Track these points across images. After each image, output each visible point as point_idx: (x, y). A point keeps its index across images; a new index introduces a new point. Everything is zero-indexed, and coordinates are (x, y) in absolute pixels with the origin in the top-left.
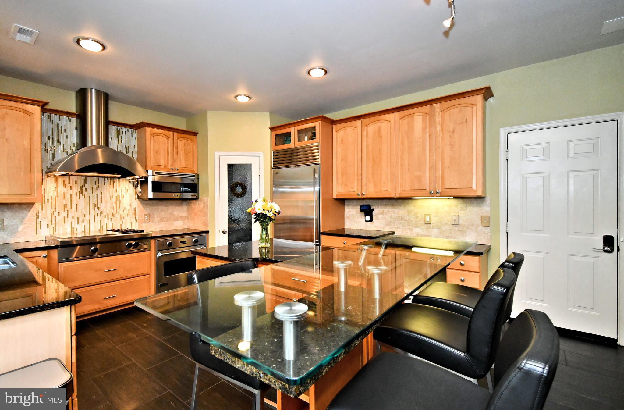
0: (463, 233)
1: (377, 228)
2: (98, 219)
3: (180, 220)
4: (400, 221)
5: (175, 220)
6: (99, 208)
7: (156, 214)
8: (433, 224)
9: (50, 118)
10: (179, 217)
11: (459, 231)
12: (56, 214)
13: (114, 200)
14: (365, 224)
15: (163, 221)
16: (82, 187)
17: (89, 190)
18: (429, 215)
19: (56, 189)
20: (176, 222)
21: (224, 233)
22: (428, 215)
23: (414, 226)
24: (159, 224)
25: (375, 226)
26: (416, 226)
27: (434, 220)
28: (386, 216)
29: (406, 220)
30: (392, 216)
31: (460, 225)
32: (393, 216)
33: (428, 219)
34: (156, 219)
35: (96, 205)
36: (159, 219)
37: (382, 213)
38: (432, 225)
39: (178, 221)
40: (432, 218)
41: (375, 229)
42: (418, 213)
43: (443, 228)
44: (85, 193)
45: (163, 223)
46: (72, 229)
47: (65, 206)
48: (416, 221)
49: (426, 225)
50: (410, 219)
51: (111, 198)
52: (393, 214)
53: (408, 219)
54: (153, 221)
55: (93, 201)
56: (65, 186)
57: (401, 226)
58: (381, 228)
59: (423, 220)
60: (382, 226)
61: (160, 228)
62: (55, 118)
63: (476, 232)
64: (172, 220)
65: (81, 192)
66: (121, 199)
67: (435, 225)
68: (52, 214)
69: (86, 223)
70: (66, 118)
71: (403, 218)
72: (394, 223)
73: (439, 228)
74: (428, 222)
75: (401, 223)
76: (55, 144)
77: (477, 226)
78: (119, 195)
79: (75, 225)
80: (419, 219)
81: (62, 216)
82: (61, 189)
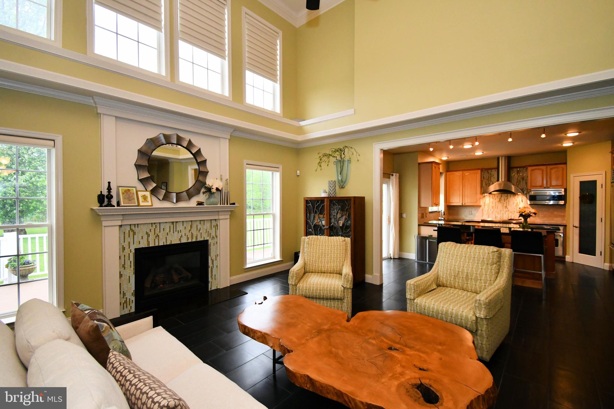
2: (507, 213)
6: (507, 208)
9: (488, 171)
12: (489, 210)
13: (515, 204)
16: (500, 199)
17: (503, 200)
19: (490, 200)
21: (576, 227)
35: (506, 207)
44: (501, 201)
46: (496, 217)
47: (493, 207)
51: (514, 203)
55: (505, 205)
56: (493, 198)
62: (490, 171)
65: (500, 201)
66: (519, 204)
68: (488, 210)
69: (501, 215)
70: (494, 170)
76: (490, 182)
78: (518, 202)
79: (497, 215)
81: (491, 211)
82: (491, 200)
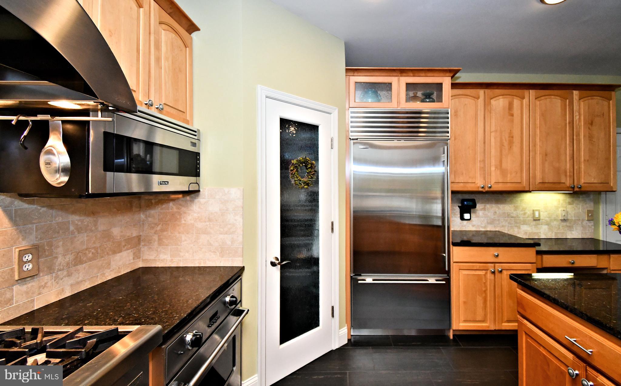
0: (570, 228)
1: (476, 227)
3: (127, 249)
4: (506, 217)
5: (114, 252)
7: (61, 243)
8: (542, 219)
10: (125, 240)
11: (567, 226)
14: (460, 223)
15: (81, 262)
18: (539, 211)
20: (118, 256)
22: (537, 210)
23: (522, 223)
24: (69, 275)
25: (473, 226)
26: (525, 223)
27: (543, 216)
28: (489, 212)
29: (512, 217)
30: (496, 212)
31: (568, 220)
32: (498, 212)
33: (537, 215)
34: (61, 260)
36: (70, 257)
37: (484, 209)
38: (541, 221)
39: (120, 251)
40: (541, 213)
41: (474, 229)
42: (526, 209)
43: (552, 224)
45: (80, 267)
48: (524, 218)
49: (534, 222)
50: (517, 216)
52: (497, 209)
53: (515, 215)
54: (50, 270)
57: (507, 224)
58: (482, 227)
59: (532, 216)
60: (483, 225)
61: (72, 285)
63: (582, 226)
64: (108, 254)
67: (543, 221)
71: (509, 215)
72: (499, 220)
73: (548, 224)
74: (537, 218)
75: (507, 221)
77: (583, 220)
80: (527, 215)
